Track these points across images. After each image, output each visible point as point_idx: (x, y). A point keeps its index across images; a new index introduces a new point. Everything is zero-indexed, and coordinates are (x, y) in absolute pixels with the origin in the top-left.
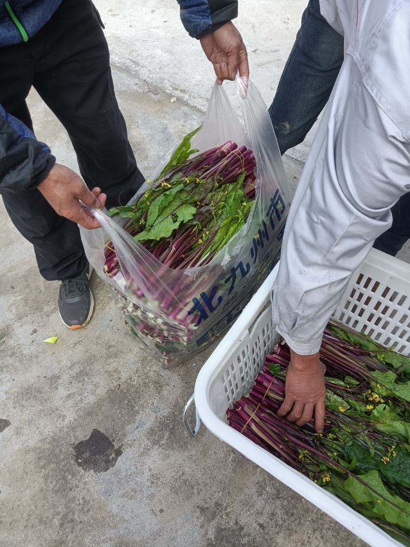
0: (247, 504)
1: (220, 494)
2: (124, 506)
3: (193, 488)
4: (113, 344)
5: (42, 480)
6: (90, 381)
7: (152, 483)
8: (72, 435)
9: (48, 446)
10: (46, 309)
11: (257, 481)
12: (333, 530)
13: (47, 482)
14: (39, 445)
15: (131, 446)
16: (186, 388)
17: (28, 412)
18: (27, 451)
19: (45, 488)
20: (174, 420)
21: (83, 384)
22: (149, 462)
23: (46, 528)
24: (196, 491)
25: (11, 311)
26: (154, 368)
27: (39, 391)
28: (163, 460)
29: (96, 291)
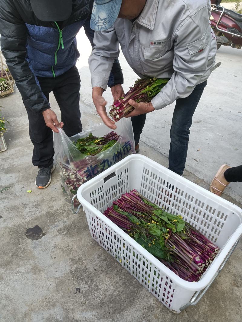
0: (92, 261)
1: (82, 255)
2: (40, 254)
3: (71, 252)
4: (54, 197)
5: (9, 239)
6: (40, 208)
7: (55, 247)
8: (27, 225)
9: (15, 228)
10: (31, 180)
11: (98, 253)
13: (11, 240)
14: (12, 227)
15: (50, 233)
16: (80, 217)
17: (11, 215)
18: (6, 228)
19: (9, 242)
20: (71, 227)
21: (37, 209)
22: (56, 240)
23: (5, 256)
24: (72, 253)
25: (16, 179)
27: (18, 208)
28: (62, 240)
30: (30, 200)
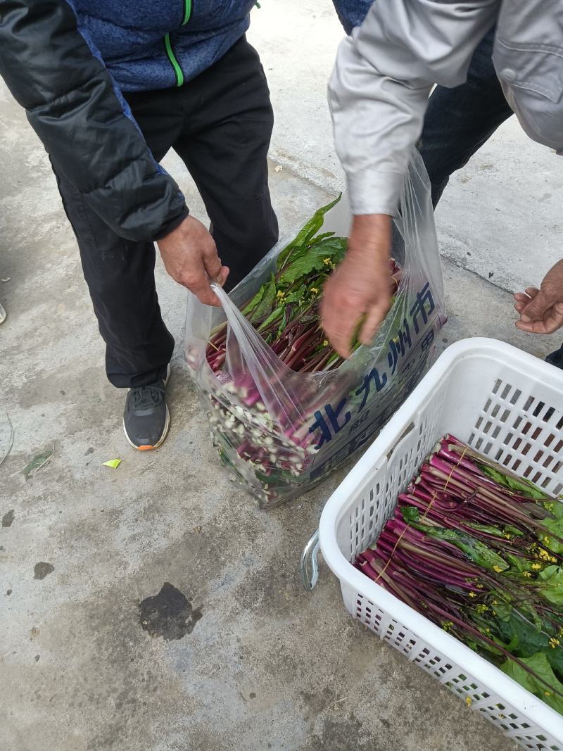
0: (367, 693)
1: (332, 679)
2: (202, 686)
3: (295, 667)
4: (193, 473)
5: (93, 645)
6: (162, 519)
7: (241, 658)
8: (136, 588)
9: (103, 601)
10: (107, 423)
11: (380, 664)
12: (481, 734)
13: (100, 649)
14: (92, 599)
15: (214, 608)
16: (289, 536)
17: (78, 555)
18: (75, 607)
19: (97, 655)
20: (272, 577)
21: (152, 524)
22: (237, 631)
23: (98, 708)
24: (299, 671)
25: (61, 424)
26: (247, 508)
27: (94, 529)
28: (256, 628)
29: (173, 404)
30: (121, 493)
